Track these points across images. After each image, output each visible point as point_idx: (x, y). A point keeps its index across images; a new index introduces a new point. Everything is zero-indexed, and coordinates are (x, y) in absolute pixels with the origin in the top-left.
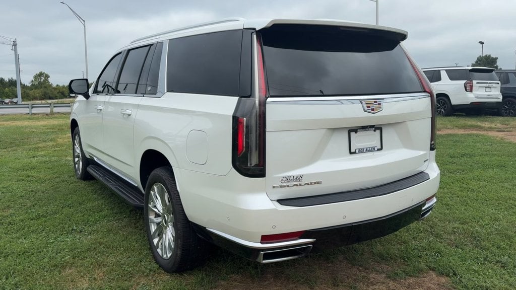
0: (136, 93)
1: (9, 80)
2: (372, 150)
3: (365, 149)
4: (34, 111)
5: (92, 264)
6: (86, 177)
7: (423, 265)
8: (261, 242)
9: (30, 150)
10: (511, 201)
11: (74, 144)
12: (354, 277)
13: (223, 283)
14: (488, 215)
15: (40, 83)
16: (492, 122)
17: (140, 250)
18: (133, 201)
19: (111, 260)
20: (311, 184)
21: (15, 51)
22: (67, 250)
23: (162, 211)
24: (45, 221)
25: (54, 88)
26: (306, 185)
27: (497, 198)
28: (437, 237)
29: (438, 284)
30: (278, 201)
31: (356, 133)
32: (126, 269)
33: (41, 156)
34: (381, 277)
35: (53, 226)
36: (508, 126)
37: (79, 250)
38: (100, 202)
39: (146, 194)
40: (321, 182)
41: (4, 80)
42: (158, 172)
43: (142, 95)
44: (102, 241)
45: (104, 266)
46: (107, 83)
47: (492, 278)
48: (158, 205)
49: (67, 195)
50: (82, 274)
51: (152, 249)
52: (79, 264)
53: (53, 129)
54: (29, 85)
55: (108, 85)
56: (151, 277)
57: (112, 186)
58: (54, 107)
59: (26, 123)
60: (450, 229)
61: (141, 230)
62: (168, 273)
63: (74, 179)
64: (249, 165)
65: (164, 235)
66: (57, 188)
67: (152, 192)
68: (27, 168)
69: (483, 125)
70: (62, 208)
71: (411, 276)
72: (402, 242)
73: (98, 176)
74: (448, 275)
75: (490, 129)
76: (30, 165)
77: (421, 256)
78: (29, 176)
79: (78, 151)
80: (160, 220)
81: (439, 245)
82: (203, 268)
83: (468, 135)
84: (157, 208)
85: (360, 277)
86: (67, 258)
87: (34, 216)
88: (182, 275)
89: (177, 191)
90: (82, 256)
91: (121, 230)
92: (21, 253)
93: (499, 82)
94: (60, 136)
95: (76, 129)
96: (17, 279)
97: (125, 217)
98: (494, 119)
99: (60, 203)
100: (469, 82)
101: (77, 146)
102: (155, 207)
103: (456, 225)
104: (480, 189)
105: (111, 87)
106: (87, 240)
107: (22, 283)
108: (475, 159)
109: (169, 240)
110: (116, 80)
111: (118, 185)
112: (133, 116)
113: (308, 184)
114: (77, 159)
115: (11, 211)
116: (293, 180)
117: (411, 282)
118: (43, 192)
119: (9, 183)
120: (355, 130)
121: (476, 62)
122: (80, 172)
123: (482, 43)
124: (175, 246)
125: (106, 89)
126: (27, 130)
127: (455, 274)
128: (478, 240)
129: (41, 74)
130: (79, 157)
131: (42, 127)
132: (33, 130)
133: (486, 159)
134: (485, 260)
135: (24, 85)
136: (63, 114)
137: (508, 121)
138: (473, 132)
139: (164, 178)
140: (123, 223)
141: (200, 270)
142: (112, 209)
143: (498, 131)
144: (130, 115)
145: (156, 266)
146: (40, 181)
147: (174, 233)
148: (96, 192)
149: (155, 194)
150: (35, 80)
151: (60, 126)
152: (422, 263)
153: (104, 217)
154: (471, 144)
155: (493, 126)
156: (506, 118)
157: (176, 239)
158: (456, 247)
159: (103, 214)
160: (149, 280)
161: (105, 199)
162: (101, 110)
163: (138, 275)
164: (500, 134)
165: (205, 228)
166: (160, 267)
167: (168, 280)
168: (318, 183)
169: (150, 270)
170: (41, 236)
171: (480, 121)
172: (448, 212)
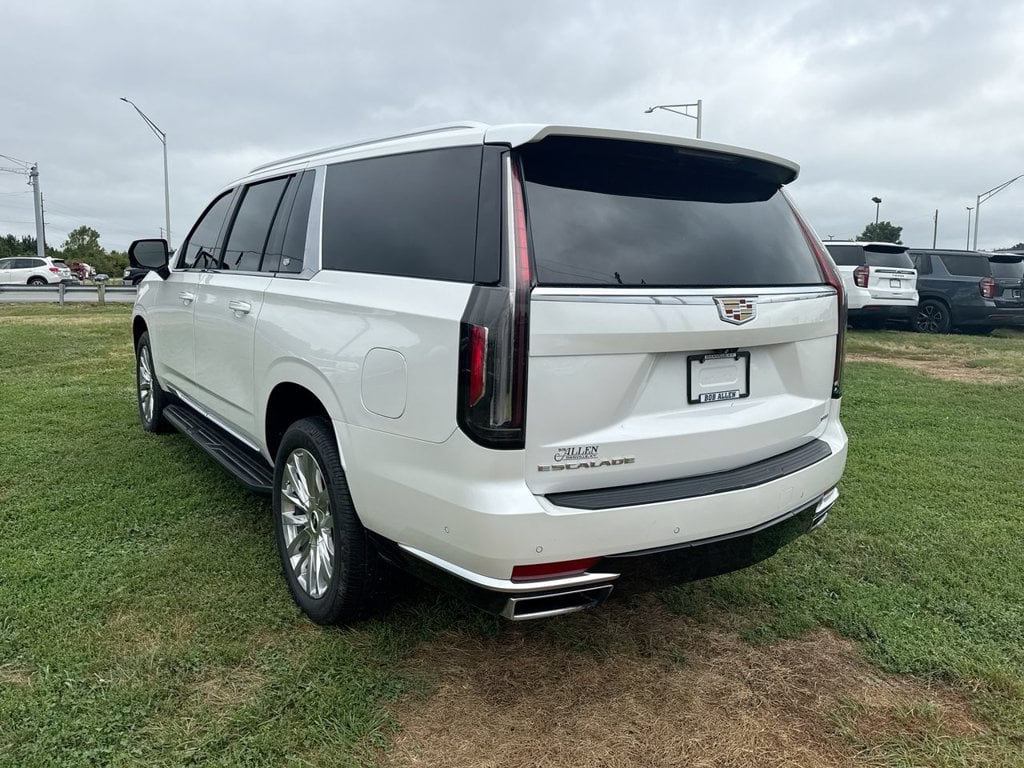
0: (260, 270)
1: (24, 241)
2: (730, 396)
3: (717, 395)
4: (69, 297)
5: (168, 604)
6: (161, 426)
7: (808, 617)
8: (511, 580)
9: (56, 371)
10: (957, 493)
11: (139, 364)
12: (679, 638)
13: (427, 647)
14: (918, 518)
15: (81, 247)
16: (900, 342)
17: (264, 576)
18: (251, 479)
19: (208, 595)
20: (614, 463)
21: (36, 186)
22: (120, 574)
23: (308, 504)
24: (79, 514)
25: (107, 257)
26: (605, 466)
27: (930, 486)
28: (829, 560)
29: (840, 655)
30: (547, 496)
31: (701, 362)
32: (236, 616)
33: (76, 383)
34: (730, 639)
35: (95, 524)
36: (929, 350)
37: (143, 575)
38: (187, 477)
39: (277, 467)
40: (632, 460)
41: (14, 239)
42: (302, 427)
43: (273, 274)
44: (189, 557)
45: (193, 608)
46: (204, 250)
47: (941, 645)
48: (301, 490)
49: (124, 461)
50: (148, 625)
51: (288, 575)
52: (142, 604)
53: (102, 333)
54: (62, 250)
55: (205, 254)
56: (284, 633)
57: (210, 447)
58: (106, 291)
59: (53, 320)
60: (851, 545)
61: (265, 534)
62: (318, 624)
63: (138, 430)
64: (491, 423)
65: (312, 552)
66: (104, 447)
67: (289, 466)
68: (49, 406)
69: (886, 347)
70: (114, 487)
71: (787, 638)
72: (764, 569)
73: (184, 428)
74: (857, 637)
75: (899, 354)
76: (54, 400)
77: (803, 596)
78: (50, 423)
79: (147, 377)
80: (303, 520)
81: (834, 575)
82: (387, 615)
83: (862, 364)
84: (298, 498)
85: (690, 639)
86: (119, 590)
87: (57, 503)
88: (348, 630)
89: (341, 466)
90: (148, 588)
91: (227, 534)
92: (27, 579)
93: (915, 271)
94: (115, 347)
95: (144, 335)
96: (16, 634)
97: (234, 508)
98: (905, 336)
99: (110, 478)
100: (861, 268)
101: (145, 367)
102: (295, 494)
103: (861, 537)
104: (897, 468)
105: (211, 256)
106: (161, 552)
107: (26, 641)
108: (880, 408)
109: (322, 560)
110: (220, 245)
111: (223, 447)
112: (253, 315)
113: (607, 463)
114: (144, 393)
115: (13, 491)
116: (578, 456)
117: (788, 649)
118: (77, 455)
119: (13, 436)
120: (700, 357)
121: (864, 235)
122: (149, 417)
123: (877, 200)
124: (333, 575)
125: (202, 259)
126: (54, 333)
127: (870, 635)
128: (905, 567)
129: (83, 231)
130: (148, 389)
131: (81, 329)
132: (65, 334)
133: (902, 410)
134: (924, 606)
135: (52, 249)
136: (123, 304)
137: (929, 341)
138: (869, 359)
139: (314, 441)
140: (231, 521)
141: (381, 620)
142: (211, 491)
143: (911, 359)
144: (246, 312)
145: (294, 610)
146: (73, 432)
147: (333, 549)
148: (179, 457)
149: (294, 470)
150: (73, 241)
151: (116, 327)
152: (807, 612)
153: (196, 506)
154: (871, 381)
155: (903, 348)
156: (924, 336)
157: (337, 560)
158: (866, 579)
159: (192, 500)
160: (282, 639)
161: (198, 472)
162: (191, 301)
163: (260, 628)
164: (918, 365)
165: (396, 543)
166: (303, 612)
167: (318, 641)
168: (627, 461)
169: (284, 619)
170: (69, 543)
171: (878, 339)
172: (844, 510)
